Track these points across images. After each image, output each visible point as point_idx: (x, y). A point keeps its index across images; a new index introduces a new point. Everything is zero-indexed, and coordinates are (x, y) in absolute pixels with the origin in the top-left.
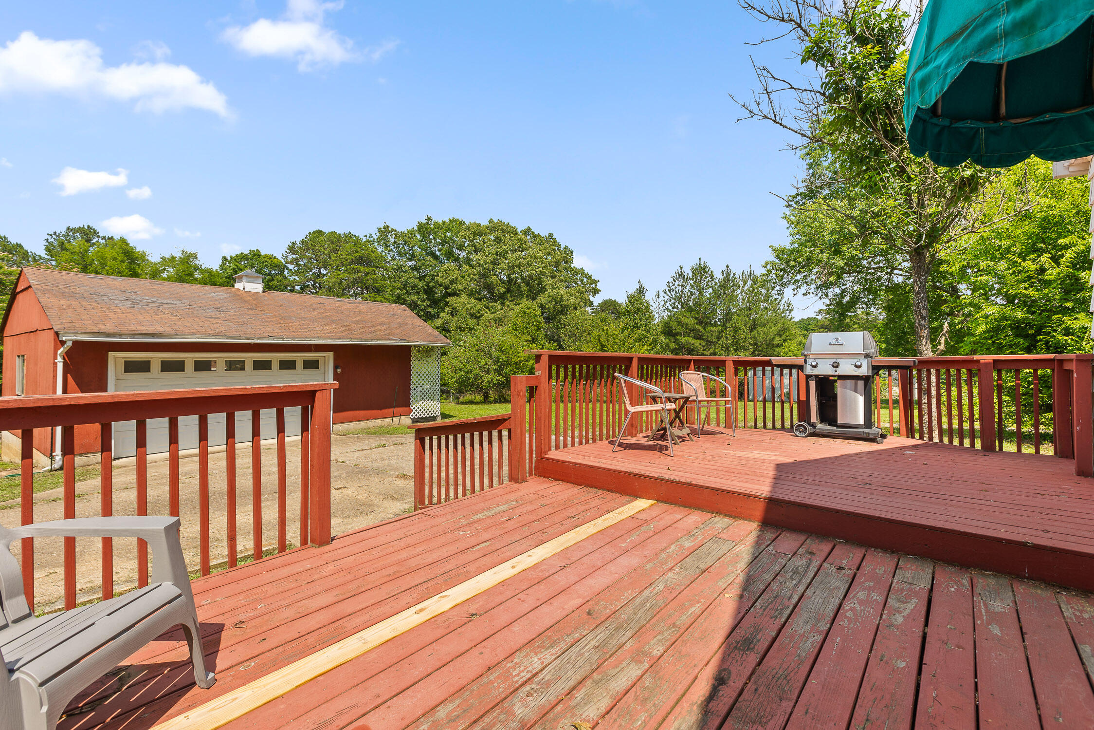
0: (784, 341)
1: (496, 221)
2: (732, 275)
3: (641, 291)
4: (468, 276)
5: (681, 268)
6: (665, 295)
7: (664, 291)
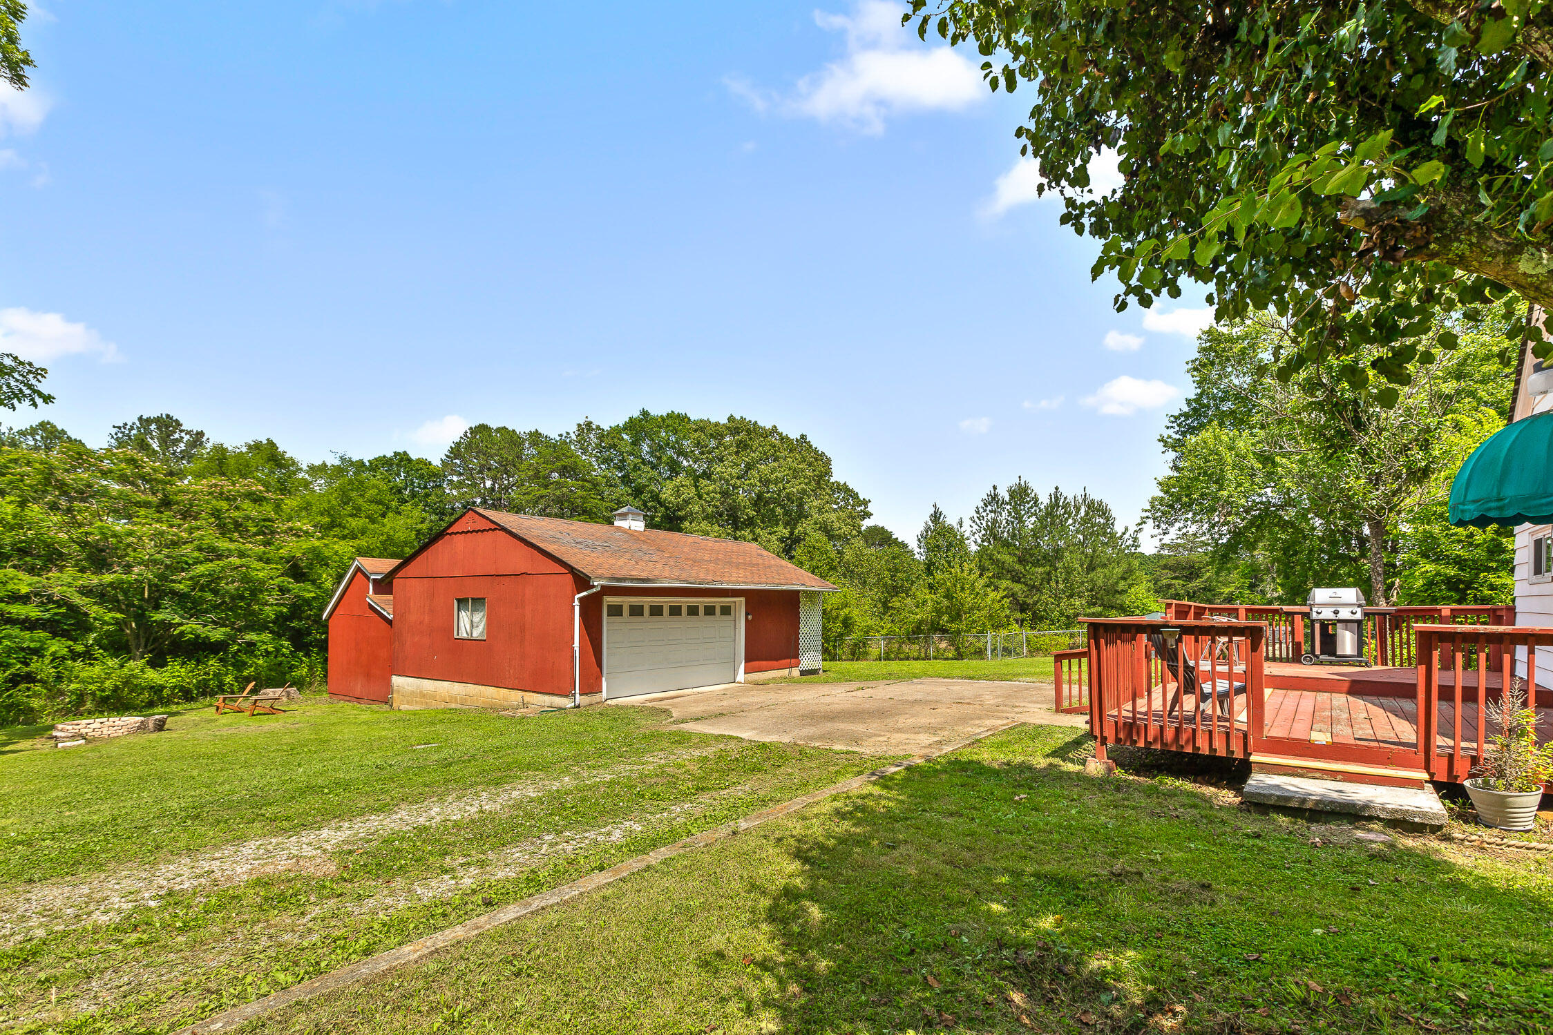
0: (1130, 586)
1: (738, 418)
2: (1062, 500)
3: (936, 516)
4: (708, 494)
5: (995, 488)
6: (973, 525)
7: (972, 519)
